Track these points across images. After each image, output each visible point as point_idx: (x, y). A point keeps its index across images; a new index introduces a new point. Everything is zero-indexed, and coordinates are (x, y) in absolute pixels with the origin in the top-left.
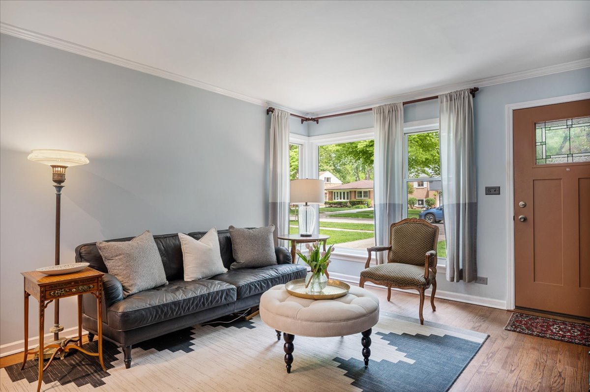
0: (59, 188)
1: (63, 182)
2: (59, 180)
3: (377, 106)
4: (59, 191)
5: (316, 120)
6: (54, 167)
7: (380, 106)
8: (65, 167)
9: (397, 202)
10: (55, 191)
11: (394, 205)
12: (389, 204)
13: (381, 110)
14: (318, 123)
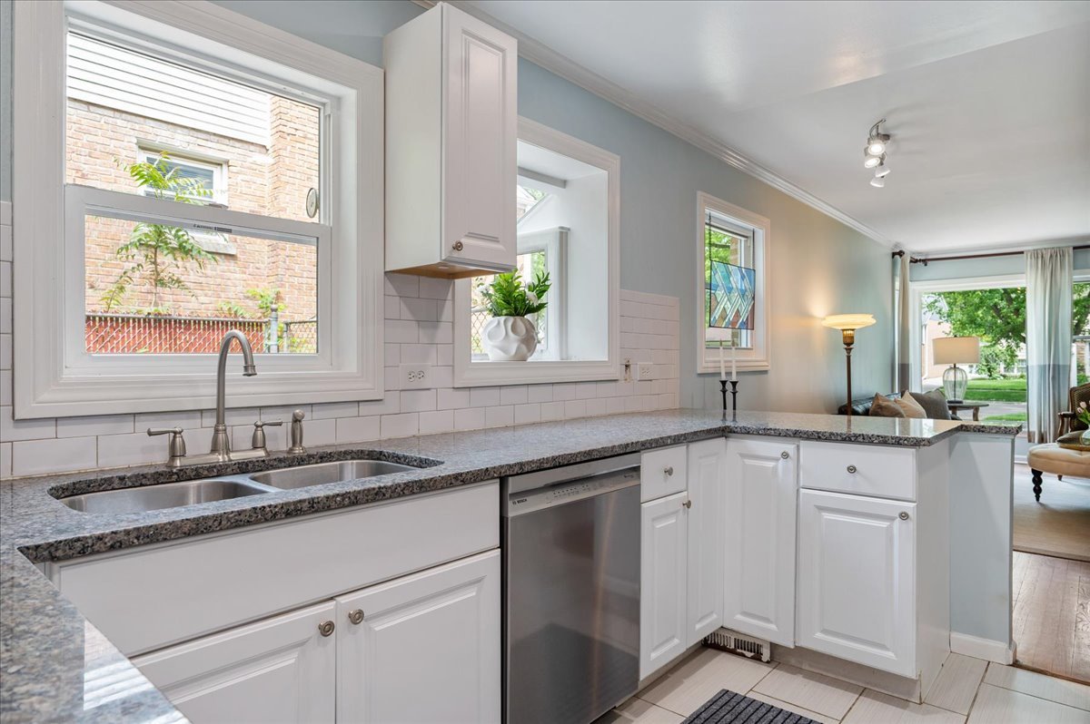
0: (849, 350)
1: (852, 343)
2: (849, 342)
3: (1035, 248)
4: (849, 353)
5: (925, 261)
6: (843, 330)
7: (1037, 250)
8: (853, 330)
9: (1061, 363)
10: (845, 353)
11: (1059, 366)
12: (1054, 365)
13: (1038, 255)
14: (926, 265)
